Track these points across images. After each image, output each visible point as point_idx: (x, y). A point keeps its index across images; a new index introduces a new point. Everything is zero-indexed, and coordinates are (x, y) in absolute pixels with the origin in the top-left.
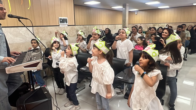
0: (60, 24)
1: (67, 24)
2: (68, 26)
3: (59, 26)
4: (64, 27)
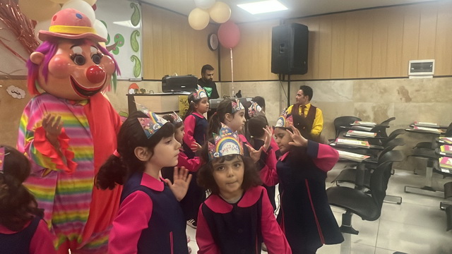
0: (410, 74)
1: (432, 73)
2: (434, 77)
3: (408, 78)
4: (422, 80)
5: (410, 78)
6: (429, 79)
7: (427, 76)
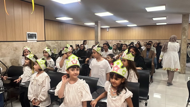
0: (28, 39)
1: (36, 39)
3: (27, 41)
6: (35, 42)
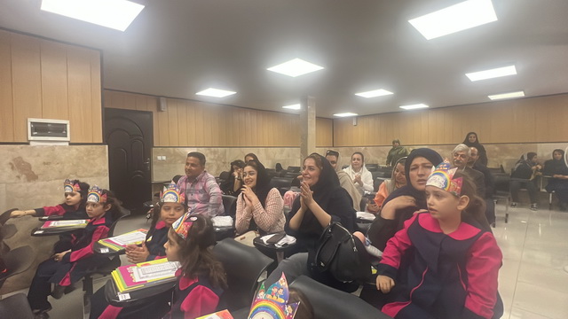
0: (31, 138)
1: (68, 139)
2: (70, 144)
3: (28, 144)
4: (53, 148)
5: (32, 144)
6: (64, 147)
7: (60, 142)
